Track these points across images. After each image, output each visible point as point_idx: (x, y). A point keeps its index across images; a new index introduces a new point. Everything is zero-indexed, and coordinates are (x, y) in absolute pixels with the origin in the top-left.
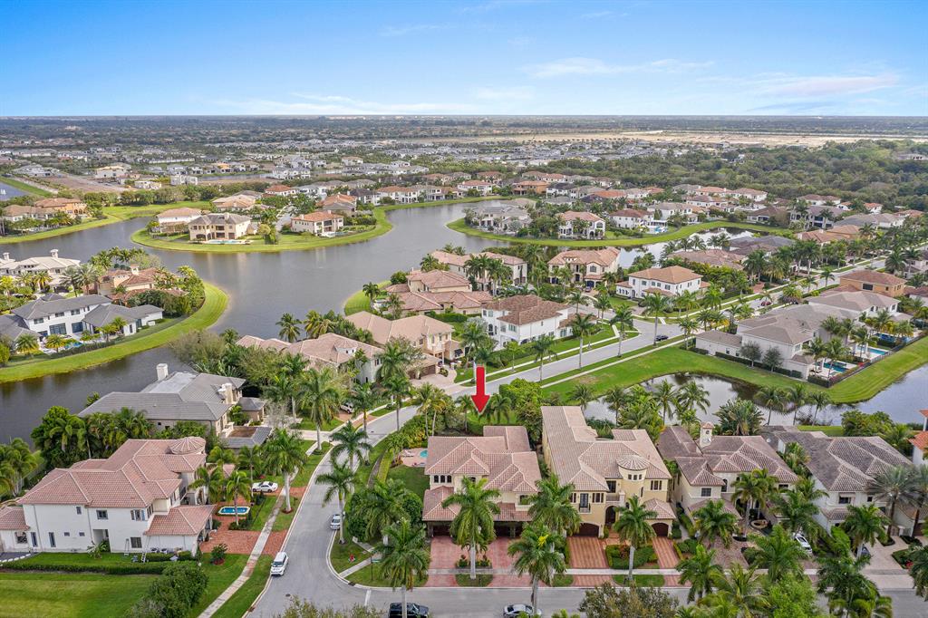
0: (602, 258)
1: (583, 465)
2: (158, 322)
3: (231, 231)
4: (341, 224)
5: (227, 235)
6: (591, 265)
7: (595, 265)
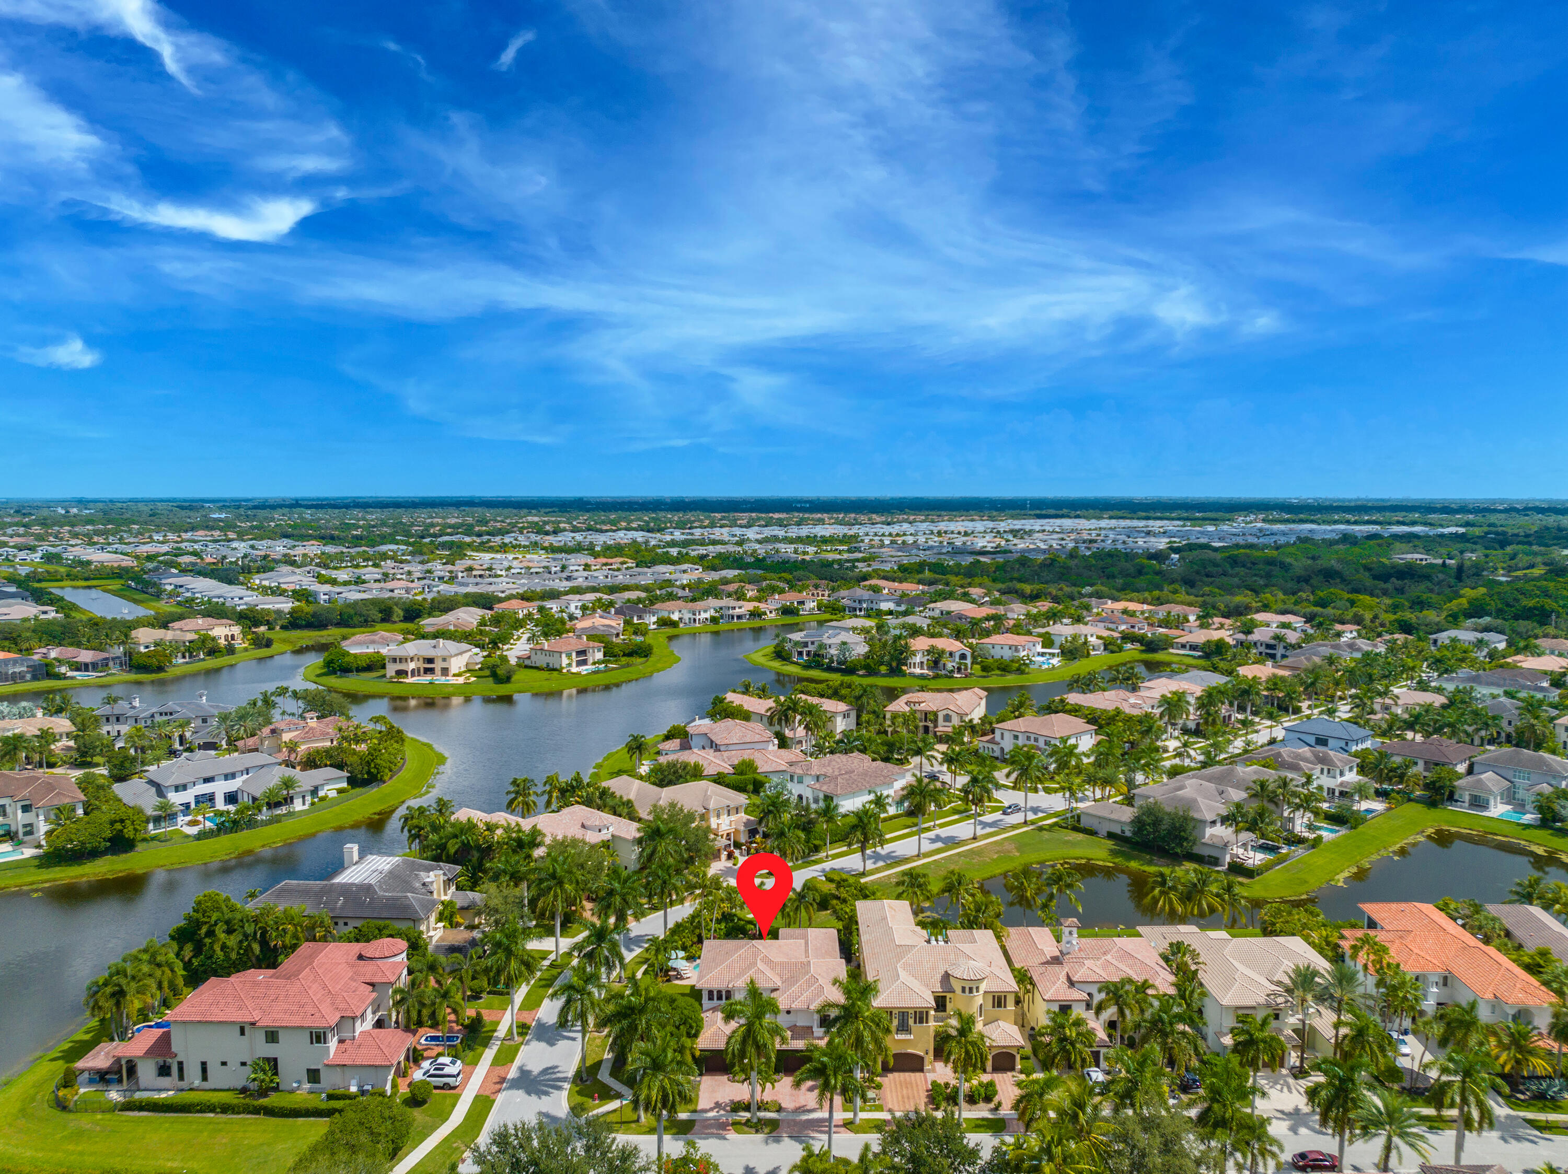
0: (959, 703)
1: (903, 974)
2: (340, 791)
3: (444, 665)
4: (599, 656)
5: (438, 671)
6: (945, 712)
7: (950, 713)
